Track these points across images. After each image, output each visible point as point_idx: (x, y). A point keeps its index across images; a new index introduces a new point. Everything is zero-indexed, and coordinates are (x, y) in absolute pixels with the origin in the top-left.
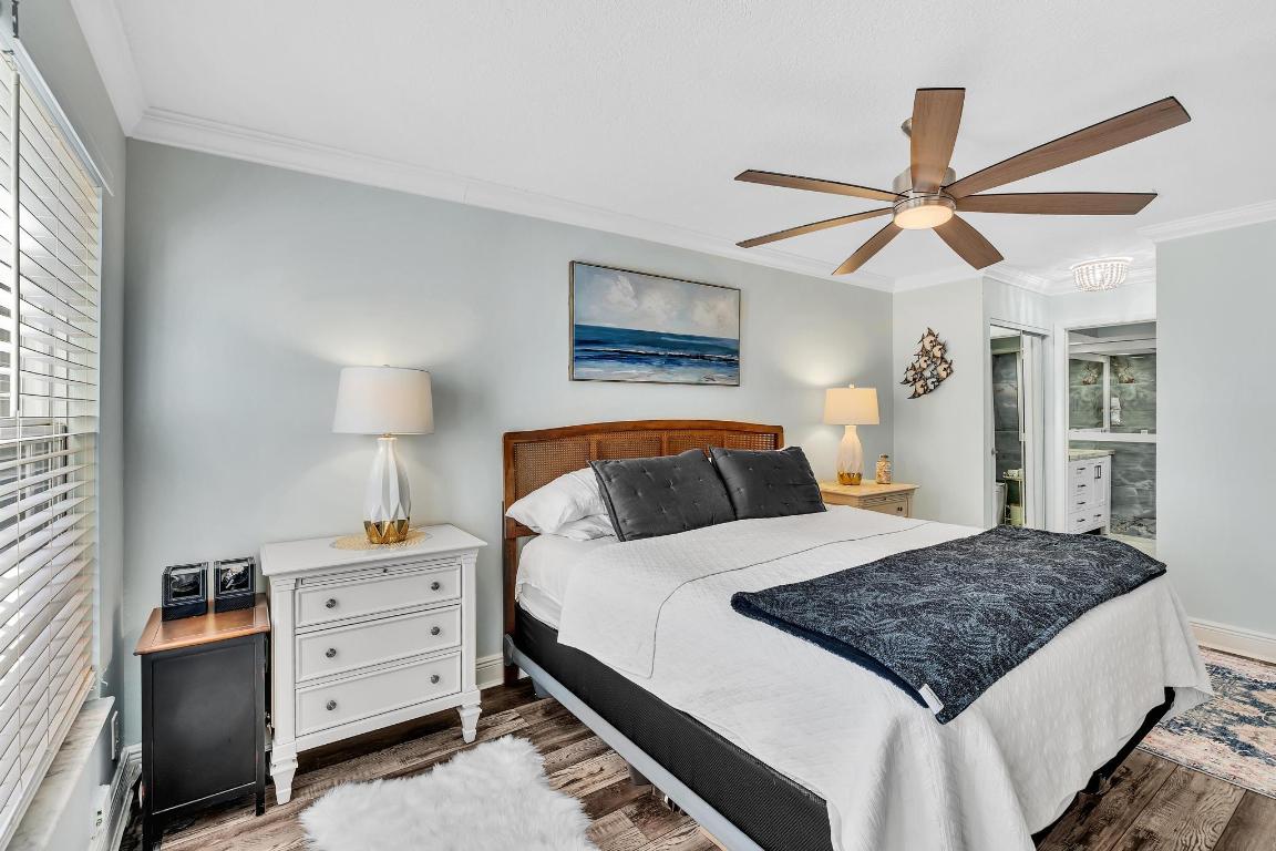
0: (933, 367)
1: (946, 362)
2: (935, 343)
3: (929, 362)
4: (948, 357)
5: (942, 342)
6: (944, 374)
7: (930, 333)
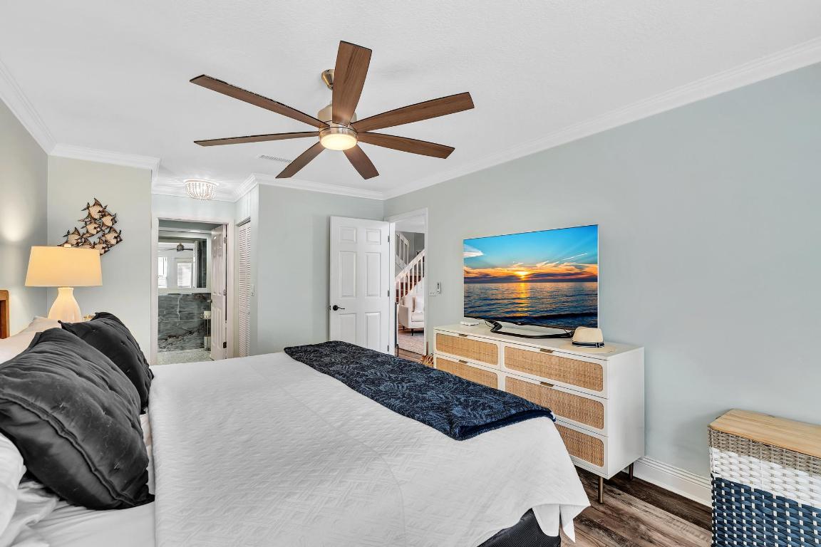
0: (100, 234)
1: (115, 231)
2: (103, 213)
3: (99, 229)
4: (117, 227)
5: (113, 213)
6: (114, 241)
7: (97, 203)
